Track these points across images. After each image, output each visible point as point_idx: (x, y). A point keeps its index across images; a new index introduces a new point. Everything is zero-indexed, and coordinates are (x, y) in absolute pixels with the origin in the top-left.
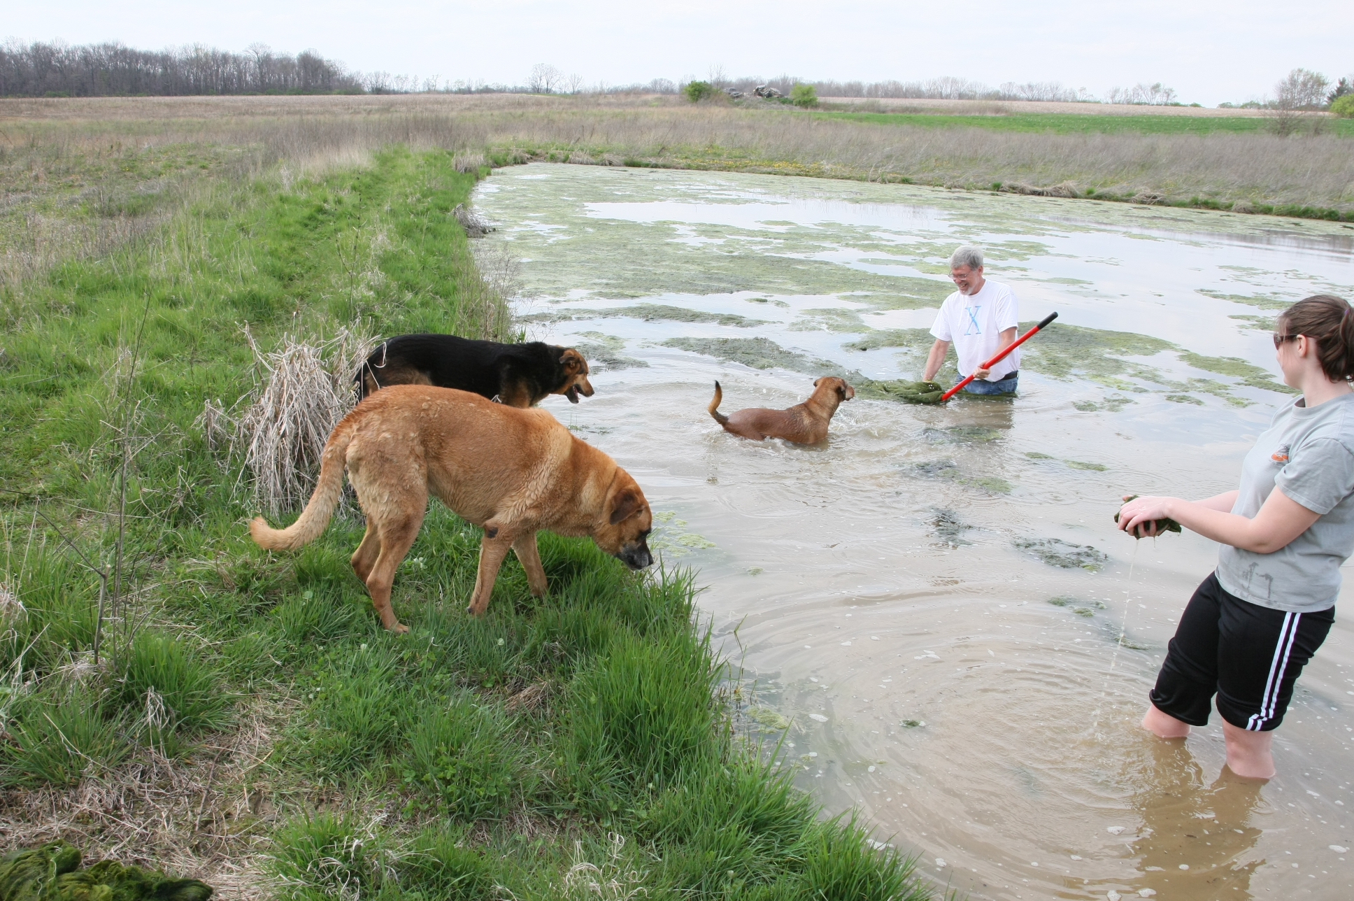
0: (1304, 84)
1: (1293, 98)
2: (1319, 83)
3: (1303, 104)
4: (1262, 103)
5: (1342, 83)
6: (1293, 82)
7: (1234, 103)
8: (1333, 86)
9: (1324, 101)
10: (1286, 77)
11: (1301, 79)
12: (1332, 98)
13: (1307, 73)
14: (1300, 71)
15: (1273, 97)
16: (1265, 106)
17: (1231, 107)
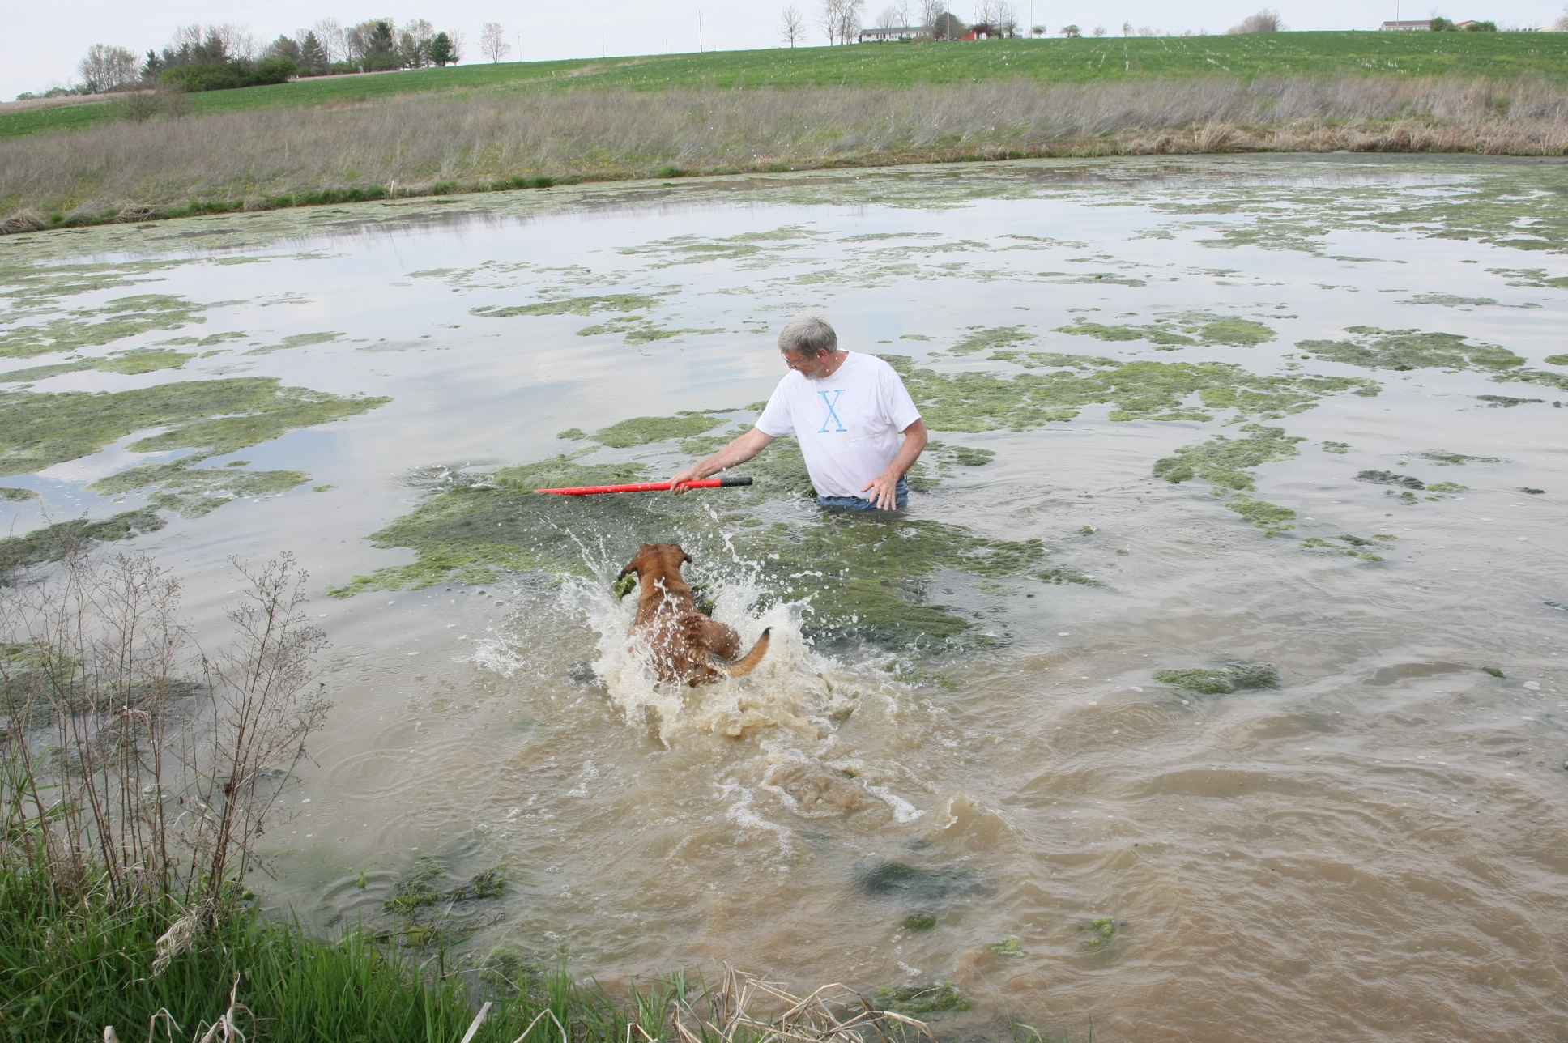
0: (110, 61)
1: (101, 80)
2: (126, 59)
3: (114, 83)
4: (68, 89)
5: (152, 55)
6: (97, 61)
7: (35, 93)
8: (142, 61)
9: (139, 78)
10: (86, 55)
11: (104, 56)
12: (146, 73)
13: (108, 50)
14: (100, 47)
15: (80, 80)
16: (73, 92)
17: (33, 97)
